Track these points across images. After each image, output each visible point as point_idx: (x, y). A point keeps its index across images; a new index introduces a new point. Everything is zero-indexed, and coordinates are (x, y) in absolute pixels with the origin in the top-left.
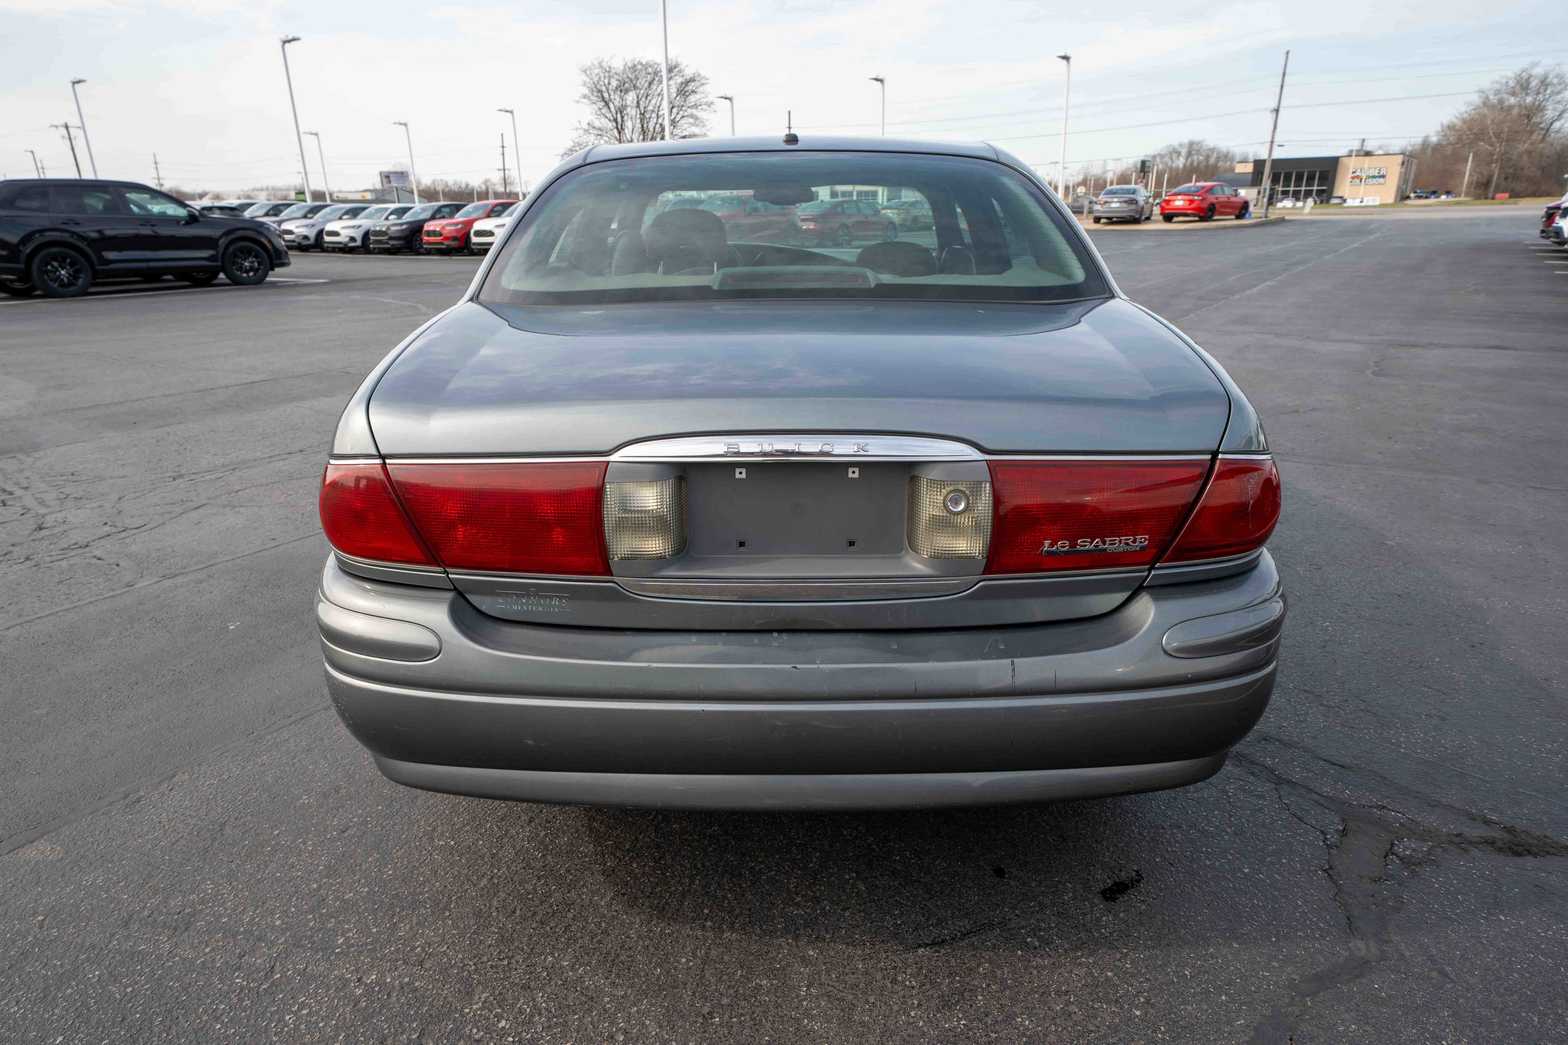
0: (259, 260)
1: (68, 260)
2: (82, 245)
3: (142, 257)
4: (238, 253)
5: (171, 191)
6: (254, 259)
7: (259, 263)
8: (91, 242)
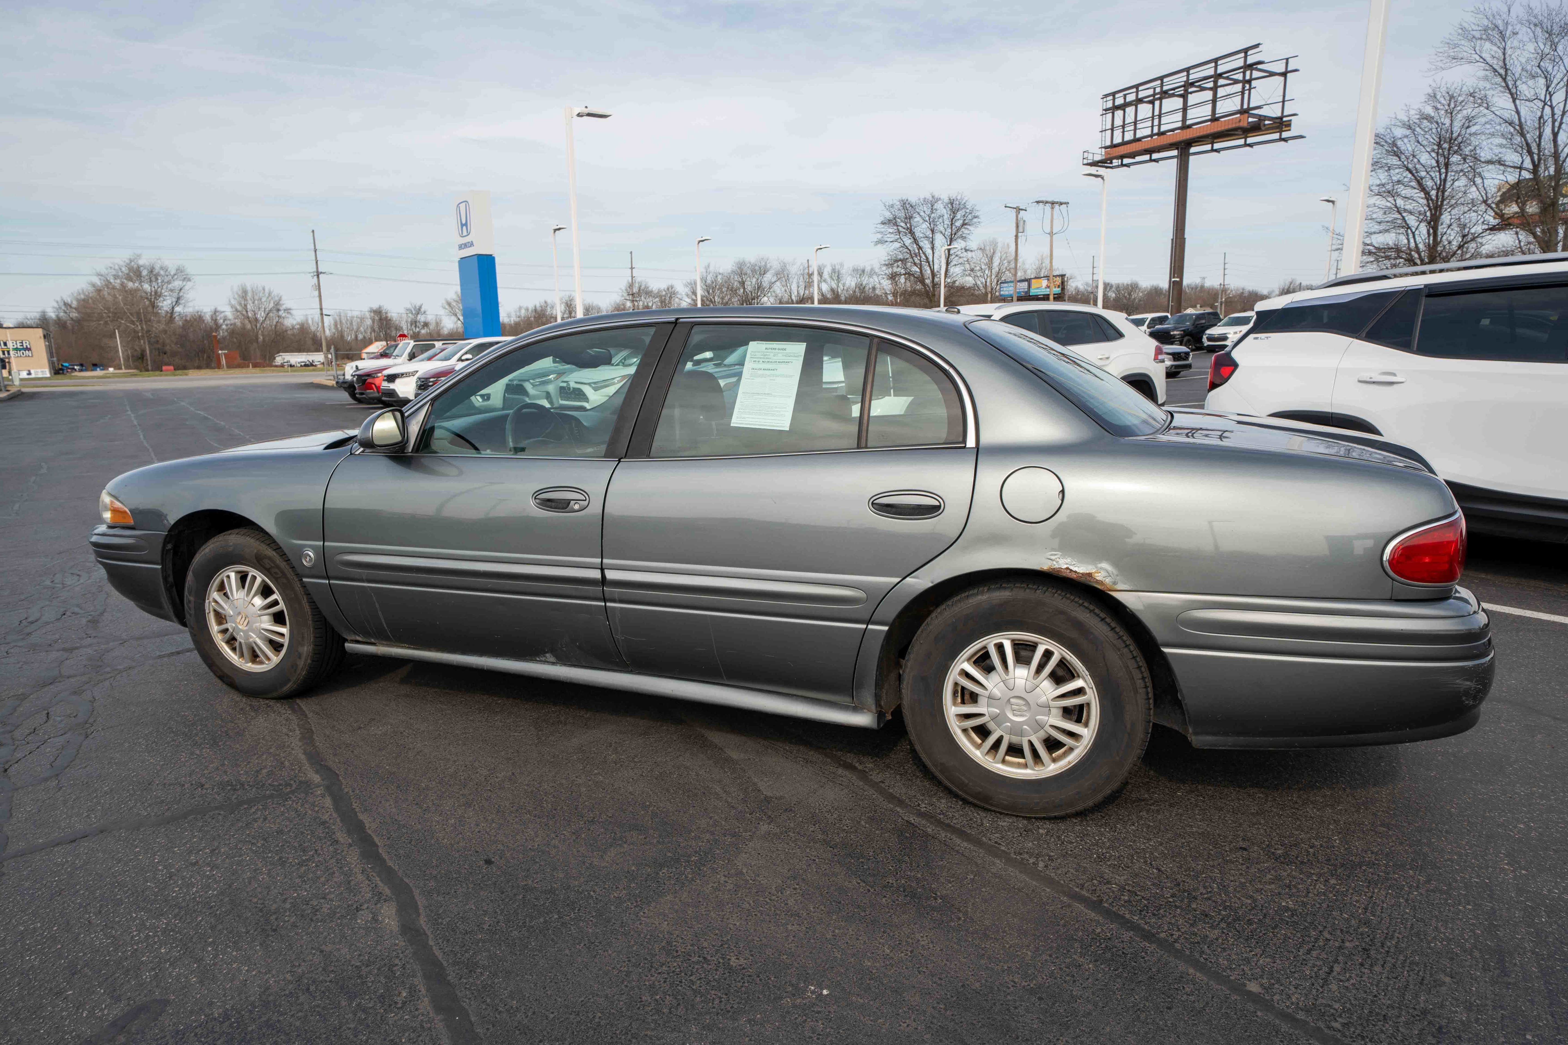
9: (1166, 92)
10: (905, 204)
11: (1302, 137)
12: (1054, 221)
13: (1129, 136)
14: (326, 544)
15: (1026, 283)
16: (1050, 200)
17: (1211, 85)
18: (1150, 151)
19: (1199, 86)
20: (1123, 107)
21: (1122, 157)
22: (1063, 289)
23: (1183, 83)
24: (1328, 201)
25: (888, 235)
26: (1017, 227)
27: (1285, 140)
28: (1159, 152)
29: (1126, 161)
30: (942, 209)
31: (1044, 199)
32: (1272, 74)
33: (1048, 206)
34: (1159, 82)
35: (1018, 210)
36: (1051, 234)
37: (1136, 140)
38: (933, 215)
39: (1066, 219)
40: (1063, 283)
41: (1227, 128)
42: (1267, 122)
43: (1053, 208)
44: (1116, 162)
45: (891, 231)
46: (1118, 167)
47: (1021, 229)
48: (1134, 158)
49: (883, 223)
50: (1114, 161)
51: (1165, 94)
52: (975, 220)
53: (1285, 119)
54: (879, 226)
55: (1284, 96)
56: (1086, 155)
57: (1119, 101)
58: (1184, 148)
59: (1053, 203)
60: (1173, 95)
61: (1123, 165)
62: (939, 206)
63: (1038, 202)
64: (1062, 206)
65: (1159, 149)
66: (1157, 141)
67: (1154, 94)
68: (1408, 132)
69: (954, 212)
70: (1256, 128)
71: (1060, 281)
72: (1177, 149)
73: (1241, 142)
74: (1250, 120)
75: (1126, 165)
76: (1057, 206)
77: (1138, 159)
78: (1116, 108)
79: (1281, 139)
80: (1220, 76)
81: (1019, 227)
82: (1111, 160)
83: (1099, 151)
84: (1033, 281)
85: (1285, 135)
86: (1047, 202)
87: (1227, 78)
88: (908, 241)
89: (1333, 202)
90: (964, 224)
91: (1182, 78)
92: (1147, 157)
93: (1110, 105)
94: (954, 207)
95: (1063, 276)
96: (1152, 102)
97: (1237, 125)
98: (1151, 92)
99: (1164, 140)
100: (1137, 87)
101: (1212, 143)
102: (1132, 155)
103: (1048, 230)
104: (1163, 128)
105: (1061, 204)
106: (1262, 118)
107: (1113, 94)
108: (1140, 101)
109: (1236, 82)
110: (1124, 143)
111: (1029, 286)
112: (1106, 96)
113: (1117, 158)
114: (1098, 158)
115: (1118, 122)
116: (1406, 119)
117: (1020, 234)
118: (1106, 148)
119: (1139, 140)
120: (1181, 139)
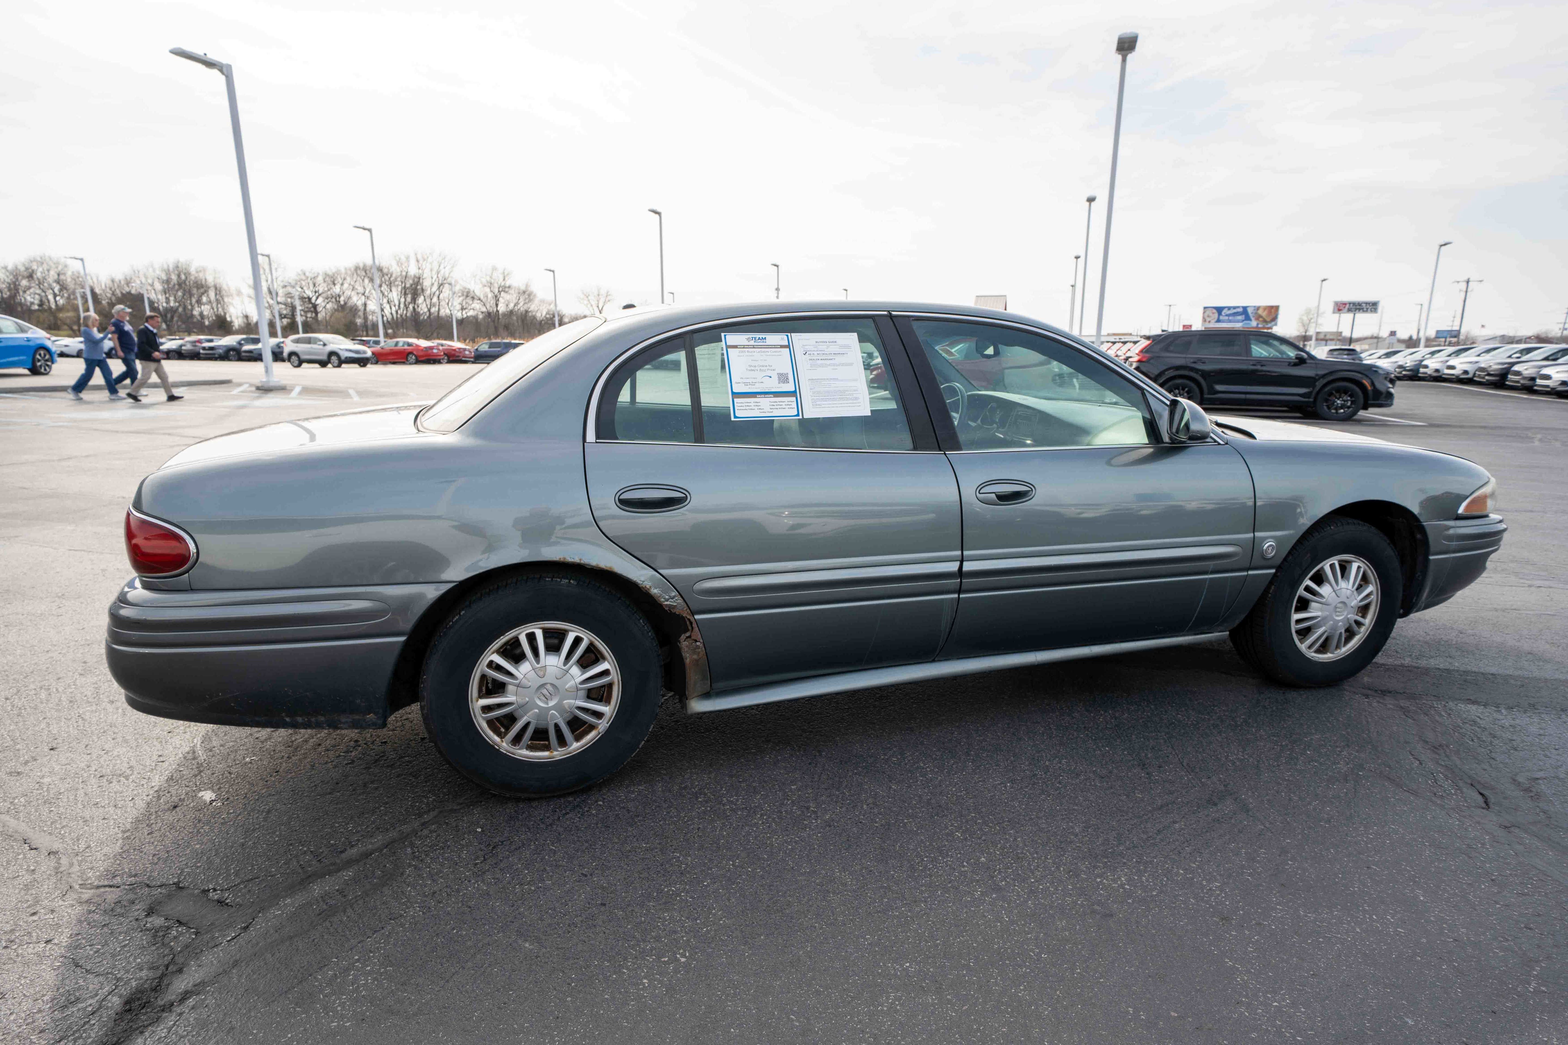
0: (1353, 399)
1: (1186, 389)
2: (1198, 377)
3: (1243, 391)
4: (1334, 392)
5: (1290, 338)
6: (1349, 398)
7: (1352, 402)
8: (1205, 374)
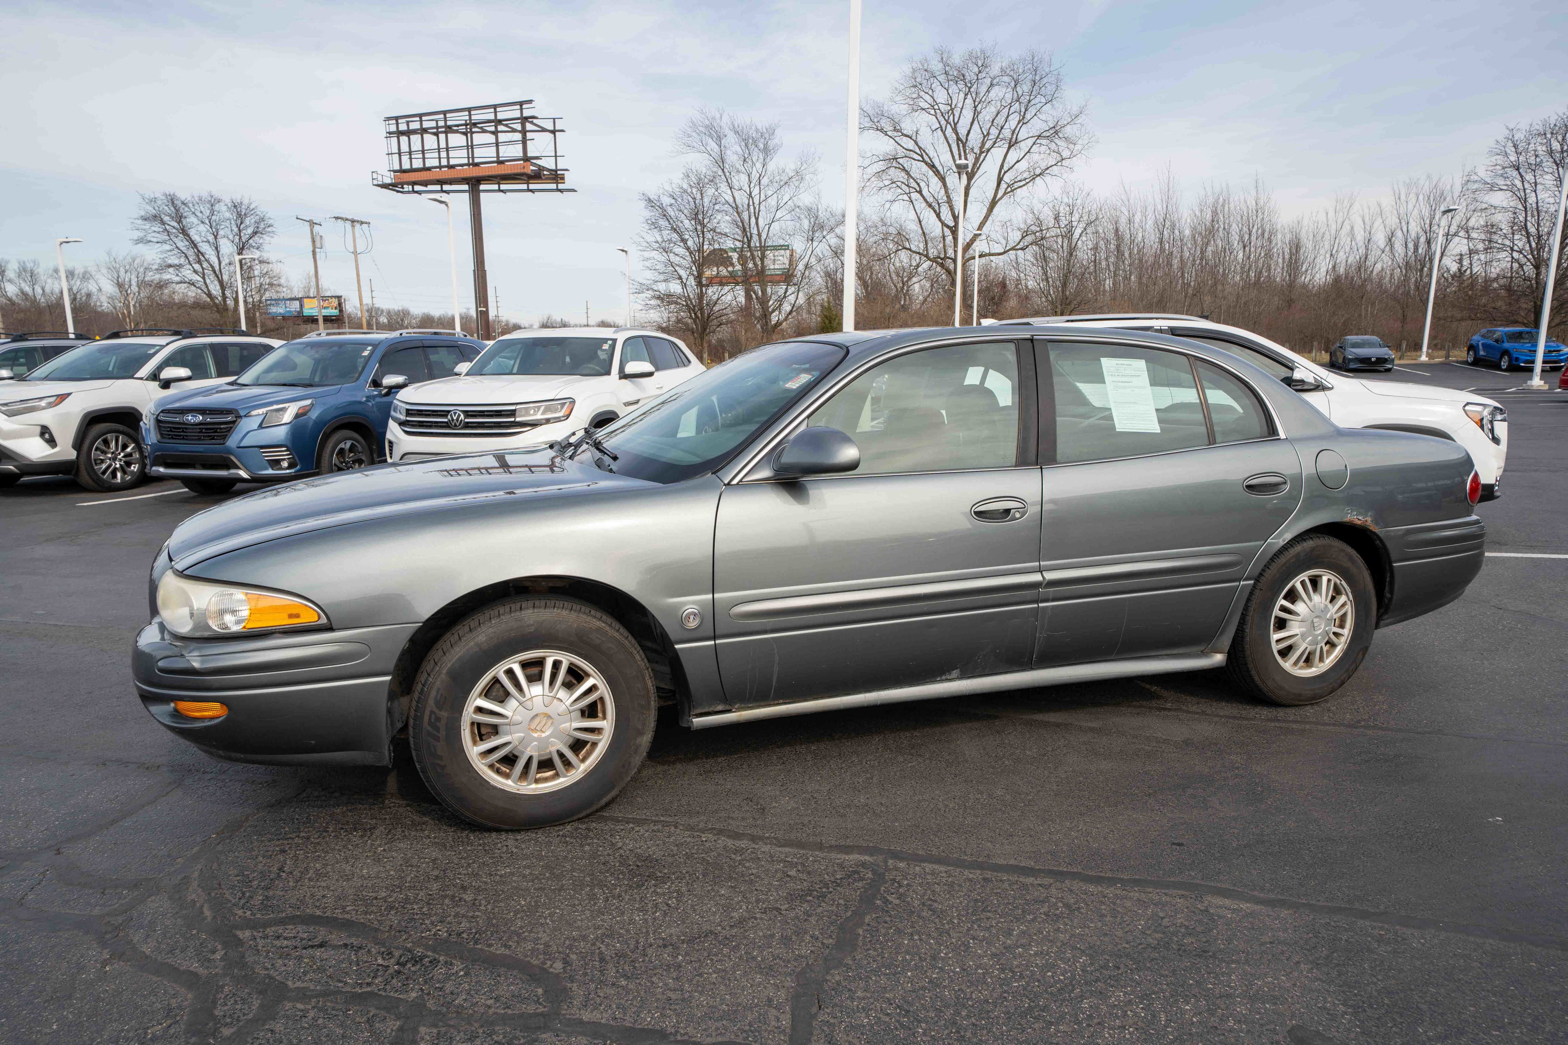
9: (450, 127)
10: (172, 200)
11: (574, 191)
12: (357, 240)
13: (417, 164)
14: (716, 596)
15: (298, 302)
16: (350, 217)
17: (493, 129)
18: (441, 182)
19: (481, 128)
20: (408, 133)
21: (414, 183)
22: (341, 311)
23: (463, 122)
24: (623, 251)
25: (154, 234)
26: (314, 241)
27: (561, 191)
28: (451, 184)
29: (417, 188)
30: (224, 212)
31: (344, 216)
32: (544, 130)
33: (348, 224)
34: (442, 116)
35: (312, 223)
36: (355, 253)
37: (426, 169)
38: (214, 218)
39: (369, 239)
40: (340, 304)
41: (513, 172)
42: (545, 173)
43: (353, 226)
44: (407, 188)
45: (156, 229)
46: (408, 192)
47: (318, 244)
48: (426, 186)
49: (145, 219)
50: (405, 186)
51: (449, 129)
52: (270, 229)
53: (559, 172)
54: (140, 222)
55: (556, 152)
56: (375, 176)
57: (403, 127)
58: (474, 183)
59: (353, 221)
60: (457, 132)
61: (414, 192)
62: (221, 207)
63: (337, 218)
64: (364, 225)
65: (451, 182)
66: (445, 173)
67: (437, 127)
68: (673, 201)
69: (241, 217)
70: (537, 176)
71: (337, 303)
72: (468, 184)
73: (524, 187)
74: (532, 168)
75: (417, 192)
76: (357, 225)
77: (431, 188)
78: (399, 133)
79: (558, 190)
80: (500, 122)
81: (316, 243)
82: (402, 185)
83: (388, 174)
84: (305, 300)
85: (561, 186)
86: (347, 219)
87: (506, 125)
88: (182, 244)
89: (626, 252)
90: (255, 233)
91: (464, 116)
92: (438, 187)
93: (393, 128)
94: (240, 213)
95: (339, 297)
96: (436, 134)
97: (522, 171)
98: (433, 124)
99: (452, 174)
100: (420, 116)
101: (499, 184)
102: (425, 183)
103: (352, 250)
104: (452, 162)
105: (362, 223)
106: (541, 169)
107: (397, 119)
108: (424, 131)
109: (514, 131)
110: (412, 170)
111: (301, 306)
112: (389, 119)
113: (408, 183)
114: (388, 181)
115: (405, 148)
116: (671, 190)
117: (317, 250)
118: (395, 171)
119: (429, 169)
120: (471, 175)
